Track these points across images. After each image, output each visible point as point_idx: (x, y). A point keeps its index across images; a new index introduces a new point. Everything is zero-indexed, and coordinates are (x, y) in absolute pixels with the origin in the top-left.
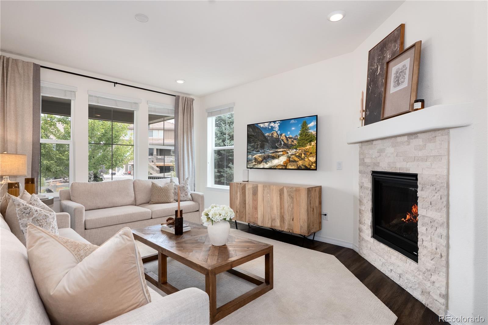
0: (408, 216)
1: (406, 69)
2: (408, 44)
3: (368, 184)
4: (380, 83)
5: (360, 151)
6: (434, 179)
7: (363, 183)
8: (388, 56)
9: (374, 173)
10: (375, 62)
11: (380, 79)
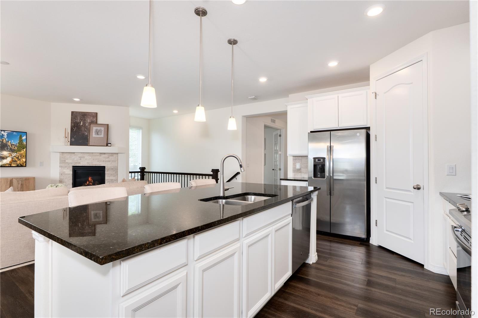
0: (87, 182)
1: (102, 131)
2: (100, 122)
3: (70, 172)
4: (83, 130)
5: (60, 156)
6: (113, 167)
7: (64, 172)
8: (89, 121)
9: (73, 167)
10: (78, 119)
11: (83, 128)
